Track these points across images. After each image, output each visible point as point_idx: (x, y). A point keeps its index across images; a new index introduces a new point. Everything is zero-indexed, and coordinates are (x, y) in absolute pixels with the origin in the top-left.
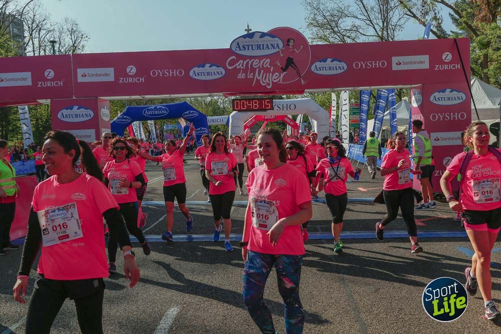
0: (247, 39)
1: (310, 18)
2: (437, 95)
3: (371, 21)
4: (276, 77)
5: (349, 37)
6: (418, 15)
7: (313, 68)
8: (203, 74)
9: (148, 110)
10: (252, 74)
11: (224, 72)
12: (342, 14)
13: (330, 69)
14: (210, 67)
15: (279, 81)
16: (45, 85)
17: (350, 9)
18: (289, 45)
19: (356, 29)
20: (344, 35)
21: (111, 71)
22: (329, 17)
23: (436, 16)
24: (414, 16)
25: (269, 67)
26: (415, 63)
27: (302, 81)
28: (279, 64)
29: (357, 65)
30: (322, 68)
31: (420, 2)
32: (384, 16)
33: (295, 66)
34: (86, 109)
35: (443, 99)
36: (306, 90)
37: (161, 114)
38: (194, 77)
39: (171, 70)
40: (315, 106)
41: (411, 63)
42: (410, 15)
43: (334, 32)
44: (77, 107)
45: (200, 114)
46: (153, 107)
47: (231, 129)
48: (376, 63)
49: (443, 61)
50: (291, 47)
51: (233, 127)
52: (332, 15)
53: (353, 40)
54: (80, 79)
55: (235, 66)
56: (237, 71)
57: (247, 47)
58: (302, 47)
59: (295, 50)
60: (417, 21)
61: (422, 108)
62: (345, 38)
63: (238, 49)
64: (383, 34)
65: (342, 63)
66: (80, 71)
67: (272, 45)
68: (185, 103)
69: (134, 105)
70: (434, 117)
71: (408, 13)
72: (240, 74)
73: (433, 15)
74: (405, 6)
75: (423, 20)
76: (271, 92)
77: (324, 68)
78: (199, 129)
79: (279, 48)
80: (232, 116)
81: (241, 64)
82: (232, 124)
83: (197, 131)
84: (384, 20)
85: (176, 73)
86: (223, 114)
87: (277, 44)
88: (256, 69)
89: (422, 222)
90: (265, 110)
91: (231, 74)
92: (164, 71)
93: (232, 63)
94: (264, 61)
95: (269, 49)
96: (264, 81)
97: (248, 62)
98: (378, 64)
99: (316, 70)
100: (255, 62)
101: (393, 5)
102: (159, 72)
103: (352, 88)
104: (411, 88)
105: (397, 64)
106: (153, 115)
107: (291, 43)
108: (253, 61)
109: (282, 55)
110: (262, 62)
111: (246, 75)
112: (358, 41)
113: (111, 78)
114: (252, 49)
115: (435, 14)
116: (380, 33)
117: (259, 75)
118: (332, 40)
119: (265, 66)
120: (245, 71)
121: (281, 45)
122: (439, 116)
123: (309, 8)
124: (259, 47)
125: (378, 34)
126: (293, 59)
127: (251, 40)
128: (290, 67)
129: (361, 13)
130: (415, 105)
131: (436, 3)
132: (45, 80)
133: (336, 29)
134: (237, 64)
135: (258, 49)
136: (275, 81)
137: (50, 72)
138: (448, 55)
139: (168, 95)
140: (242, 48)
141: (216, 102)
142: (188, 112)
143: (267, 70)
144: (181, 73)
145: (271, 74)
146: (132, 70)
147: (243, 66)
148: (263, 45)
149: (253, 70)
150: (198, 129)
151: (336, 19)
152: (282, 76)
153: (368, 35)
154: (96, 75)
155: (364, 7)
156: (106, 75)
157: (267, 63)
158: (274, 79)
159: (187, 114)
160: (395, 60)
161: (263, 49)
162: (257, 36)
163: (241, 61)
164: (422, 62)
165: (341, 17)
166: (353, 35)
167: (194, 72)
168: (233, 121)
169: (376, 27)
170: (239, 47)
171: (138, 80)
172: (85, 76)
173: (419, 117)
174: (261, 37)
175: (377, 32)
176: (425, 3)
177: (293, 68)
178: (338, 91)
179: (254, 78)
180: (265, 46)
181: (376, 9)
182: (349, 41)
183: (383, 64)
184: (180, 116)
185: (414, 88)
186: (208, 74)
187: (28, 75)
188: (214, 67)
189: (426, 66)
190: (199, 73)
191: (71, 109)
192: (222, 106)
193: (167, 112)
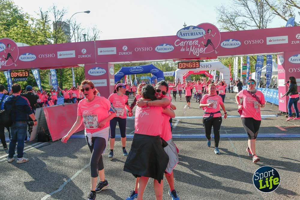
0: (186, 30)
1: (219, 18)
2: (293, 58)
3: (253, 18)
4: (201, 50)
5: (241, 27)
6: (281, 13)
7: (222, 45)
8: (162, 49)
9: (133, 69)
10: (188, 49)
11: (173, 48)
12: (237, 15)
13: (231, 45)
14: (166, 45)
15: (203, 52)
16: (82, 57)
17: (242, 12)
18: (208, 32)
19: (245, 23)
20: (238, 26)
21: (114, 49)
22: (230, 17)
23: (291, 14)
24: (279, 14)
25: (198, 44)
26: (280, 40)
27: (216, 52)
28: (203, 43)
29: (246, 42)
30: (227, 45)
31: (282, 6)
32: (261, 15)
33: (212, 44)
34: (102, 69)
35: (296, 60)
36: (218, 57)
37: (139, 71)
38: (158, 51)
39: (145, 48)
40: (222, 65)
41: (277, 40)
42: (276, 14)
43: (233, 25)
44: (98, 68)
45: (160, 71)
46: (135, 68)
47: (176, 78)
48: (257, 41)
49: (296, 38)
50: (209, 34)
52: (232, 16)
53: (243, 29)
54: (99, 54)
55: (179, 45)
56: (180, 47)
57: (185, 35)
58: (216, 33)
59: (212, 35)
60: (280, 17)
61: (284, 65)
62: (239, 28)
63: (181, 35)
64: (260, 25)
65: (238, 41)
66: (99, 50)
67: (199, 33)
68: (152, 65)
69: (125, 67)
70: (291, 70)
71: (275, 13)
72: (182, 49)
73: (290, 13)
74: (274, 9)
75: (284, 16)
76: (199, 58)
77: (228, 45)
78: (159, 79)
79: (203, 34)
80: (177, 72)
81: (182, 44)
82: (177, 76)
84: (261, 17)
85: (148, 49)
86: (171, 71)
87: (202, 32)
88: (191, 46)
89: (285, 129)
90: (195, 68)
91: (177, 49)
92: (142, 49)
93: (178, 43)
94: (195, 42)
95: (197, 35)
96: (195, 53)
97: (186, 42)
98: (259, 42)
99: (223, 45)
100: (190, 42)
101: (266, 9)
102: (139, 49)
103: (243, 55)
104: (278, 54)
105: (269, 41)
106: (135, 72)
107: (210, 31)
108: (189, 42)
109: (205, 38)
110: (194, 42)
111: (185, 49)
112: (246, 29)
113: (115, 53)
114: (189, 35)
115: (291, 13)
116: (258, 25)
117: (192, 50)
118: (231, 29)
119: (195, 44)
120: (185, 47)
121: (204, 32)
122: (294, 69)
123: (219, 12)
124: (192, 34)
125: (257, 25)
126: (210, 40)
127: (188, 30)
128: (209, 44)
129: (248, 14)
130: (280, 63)
131: (292, 7)
132: (82, 54)
133: (233, 23)
134: (180, 44)
135: (191, 35)
136: (201, 52)
137: (84, 50)
138: (299, 35)
139: (144, 61)
140: (183, 35)
141: (168, 64)
142: (153, 70)
143: (196, 47)
144: (150, 49)
145: (199, 48)
146: (125, 48)
147: (183, 44)
148: (194, 33)
149: (189, 47)
151: (234, 18)
152: (205, 49)
153: (252, 26)
154: (107, 51)
155: (249, 10)
156: (113, 51)
157: (196, 43)
158: (201, 51)
159: (152, 71)
160: (268, 39)
161: (194, 35)
162: (191, 28)
163: (183, 42)
164: (284, 40)
165: (236, 17)
166: (243, 26)
167: (158, 48)
168: (177, 74)
169: (256, 21)
170: (181, 34)
171: (129, 53)
172: (102, 51)
173: (282, 71)
174: (193, 29)
175: (256, 24)
176: (285, 7)
177: (211, 45)
179: (189, 51)
180: (195, 33)
181: (257, 11)
182: (241, 29)
183: (261, 42)
184: (149, 72)
185: (279, 54)
186: (165, 49)
187: (73, 52)
188: (168, 46)
189: (286, 42)
190: (159, 49)
191: (95, 69)
192: (171, 66)
193: (142, 70)
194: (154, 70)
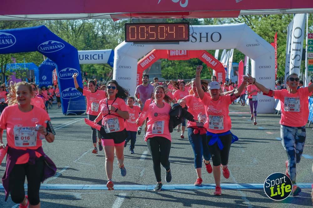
36: (241, 11)
37: (4, 45)
40: (252, 37)
45: (67, 45)
47: (117, 70)
51: (119, 67)
68: (43, 28)
78: (65, 70)
80: (118, 50)
83: (62, 73)
86: (102, 47)
141: (91, 27)
142: (47, 43)
150: (62, 71)
159: (45, 46)
168: (120, 57)
178: (288, 14)
192: (100, 33)
193: (13, 41)
194: (50, 43)
